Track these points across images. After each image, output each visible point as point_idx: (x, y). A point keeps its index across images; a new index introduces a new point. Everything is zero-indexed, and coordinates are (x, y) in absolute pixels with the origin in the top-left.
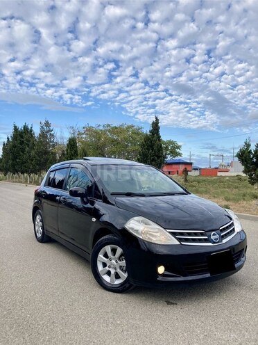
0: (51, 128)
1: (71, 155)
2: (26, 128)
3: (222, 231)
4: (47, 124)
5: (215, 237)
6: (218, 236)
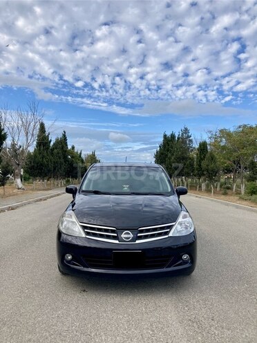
1: (201, 159)
2: (173, 136)
3: (142, 231)
4: (186, 131)
5: (126, 236)
6: (131, 236)
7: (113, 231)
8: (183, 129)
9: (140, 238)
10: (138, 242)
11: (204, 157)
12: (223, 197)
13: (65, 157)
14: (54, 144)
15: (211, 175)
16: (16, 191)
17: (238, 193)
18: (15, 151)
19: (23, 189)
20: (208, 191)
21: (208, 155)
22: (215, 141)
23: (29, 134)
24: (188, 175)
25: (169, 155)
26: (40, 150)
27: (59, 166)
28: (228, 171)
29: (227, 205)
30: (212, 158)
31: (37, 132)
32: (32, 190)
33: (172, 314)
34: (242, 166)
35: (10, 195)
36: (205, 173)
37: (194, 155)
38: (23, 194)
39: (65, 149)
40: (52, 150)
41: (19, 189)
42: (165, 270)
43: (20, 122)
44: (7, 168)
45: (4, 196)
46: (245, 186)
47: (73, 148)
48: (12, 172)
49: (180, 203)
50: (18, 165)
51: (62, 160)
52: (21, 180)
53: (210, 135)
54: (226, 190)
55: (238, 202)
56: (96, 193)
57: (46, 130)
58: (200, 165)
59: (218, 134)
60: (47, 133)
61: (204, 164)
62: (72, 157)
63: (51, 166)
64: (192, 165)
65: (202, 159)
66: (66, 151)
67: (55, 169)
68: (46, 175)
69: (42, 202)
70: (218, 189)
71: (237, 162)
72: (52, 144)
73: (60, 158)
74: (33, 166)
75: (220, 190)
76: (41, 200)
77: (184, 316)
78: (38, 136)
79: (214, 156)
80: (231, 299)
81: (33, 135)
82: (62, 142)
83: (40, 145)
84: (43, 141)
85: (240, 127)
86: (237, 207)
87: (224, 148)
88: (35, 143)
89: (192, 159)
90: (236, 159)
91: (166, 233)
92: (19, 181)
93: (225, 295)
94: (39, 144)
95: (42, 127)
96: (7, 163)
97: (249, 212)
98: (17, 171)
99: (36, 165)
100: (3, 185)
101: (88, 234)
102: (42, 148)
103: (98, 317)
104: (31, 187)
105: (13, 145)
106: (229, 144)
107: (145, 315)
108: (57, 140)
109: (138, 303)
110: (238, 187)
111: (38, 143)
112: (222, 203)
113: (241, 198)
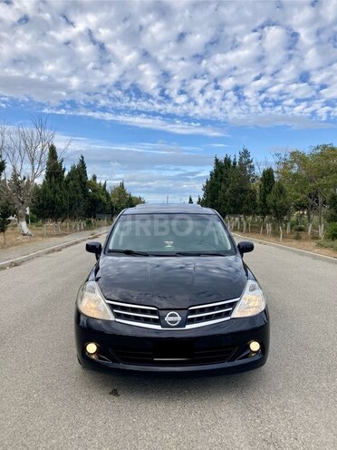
0: (251, 158)
1: (265, 192)
2: (227, 161)
3: (193, 312)
4: (246, 153)
5: (172, 319)
6: (179, 318)
7: (153, 312)
8: (242, 151)
9: (192, 321)
10: (188, 327)
11: (270, 190)
12: (295, 242)
13: (85, 191)
14: (69, 174)
15: (280, 213)
16: (20, 237)
17: (315, 238)
18: (18, 183)
19: (30, 235)
20: (276, 234)
21: (275, 187)
22: (285, 167)
23: (35, 162)
24: (247, 213)
25: (223, 186)
26: (50, 182)
27: (77, 204)
28: (301, 206)
29: (302, 254)
30: (281, 191)
31: (46, 157)
32: (42, 236)
33: (239, 431)
34: (321, 200)
35: (13, 245)
36: (272, 211)
37: (256, 185)
38: (29, 242)
39: (84, 180)
40: (67, 182)
41: (24, 235)
42: (226, 364)
43: (23, 145)
44: (7, 207)
45: (4, 246)
46: (325, 227)
47: (95, 178)
48: (15, 213)
49: (245, 267)
50: (23, 203)
51: (81, 195)
52: (27, 222)
53: (278, 160)
54: (298, 232)
55: (316, 250)
56: (128, 253)
57: (58, 155)
58: (264, 201)
59: (288, 157)
60: (59, 160)
61: (270, 199)
62: (94, 191)
63: (66, 204)
64: (253, 199)
65: (267, 193)
66: (85, 183)
67: (71, 207)
68: (59, 216)
69: (56, 254)
70: (288, 231)
71: (314, 196)
72: (66, 173)
73: (77, 192)
74: (42, 205)
75: (291, 233)
76: (54, 251)
77: (255, 433)
78: (48, 164)
79: (282, 187)
80: (319, 403)
81: (40, 162)
82: (80, 170)
83: (51, 176)
84: (54, 171)
85: (318, 148)
86: (315, 258)
87: (296, 176)
88: (44, 173)
89: (254, 192)
90: (312, 191)
91: (228, 314)
92: (24, 224)
93: (310, 398)
94: (49, 175)
95: (53, 151)
96: (7, 202)
97: (331, 265)
98: (20, 211)
99: (46, 203)
100: (3, 231)
101: (118, 315)
102: (53, 180)
103: (136, 438)
104: (40, 232)
105: (15, 176)
106: (304, 172)
107: (202, 434)
108: (73, 168)
109: (190, 413)
110: (315, 227)
111: (47, 173)
112: (294, 251)
113: (320, 245)
